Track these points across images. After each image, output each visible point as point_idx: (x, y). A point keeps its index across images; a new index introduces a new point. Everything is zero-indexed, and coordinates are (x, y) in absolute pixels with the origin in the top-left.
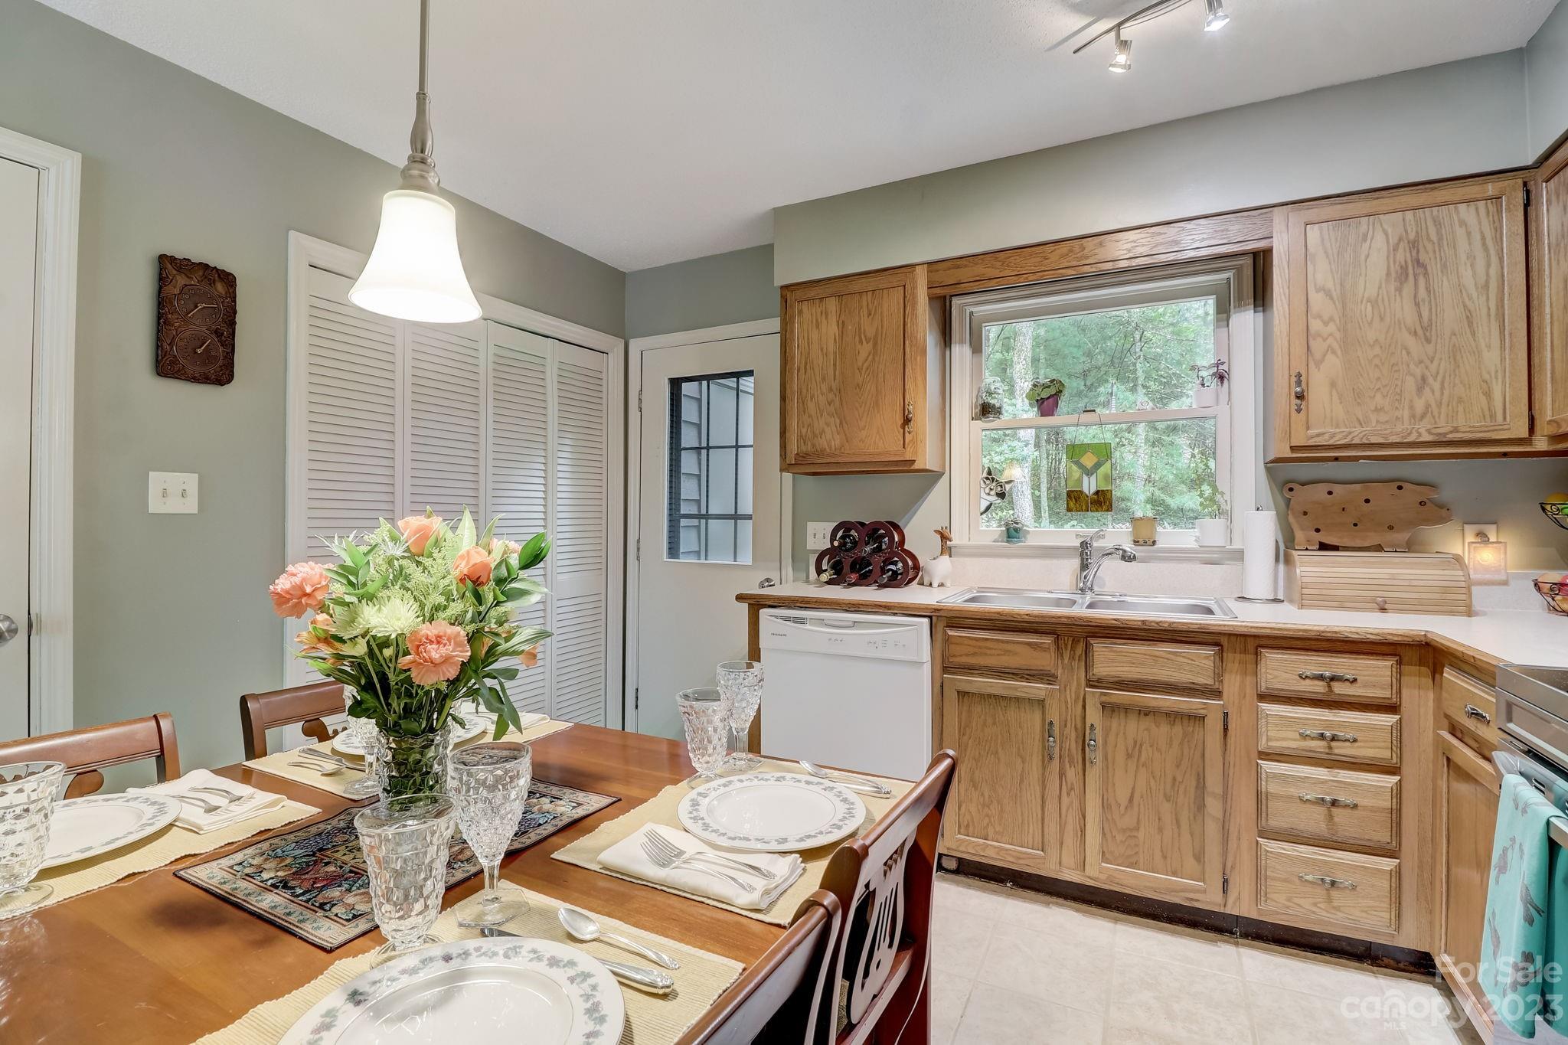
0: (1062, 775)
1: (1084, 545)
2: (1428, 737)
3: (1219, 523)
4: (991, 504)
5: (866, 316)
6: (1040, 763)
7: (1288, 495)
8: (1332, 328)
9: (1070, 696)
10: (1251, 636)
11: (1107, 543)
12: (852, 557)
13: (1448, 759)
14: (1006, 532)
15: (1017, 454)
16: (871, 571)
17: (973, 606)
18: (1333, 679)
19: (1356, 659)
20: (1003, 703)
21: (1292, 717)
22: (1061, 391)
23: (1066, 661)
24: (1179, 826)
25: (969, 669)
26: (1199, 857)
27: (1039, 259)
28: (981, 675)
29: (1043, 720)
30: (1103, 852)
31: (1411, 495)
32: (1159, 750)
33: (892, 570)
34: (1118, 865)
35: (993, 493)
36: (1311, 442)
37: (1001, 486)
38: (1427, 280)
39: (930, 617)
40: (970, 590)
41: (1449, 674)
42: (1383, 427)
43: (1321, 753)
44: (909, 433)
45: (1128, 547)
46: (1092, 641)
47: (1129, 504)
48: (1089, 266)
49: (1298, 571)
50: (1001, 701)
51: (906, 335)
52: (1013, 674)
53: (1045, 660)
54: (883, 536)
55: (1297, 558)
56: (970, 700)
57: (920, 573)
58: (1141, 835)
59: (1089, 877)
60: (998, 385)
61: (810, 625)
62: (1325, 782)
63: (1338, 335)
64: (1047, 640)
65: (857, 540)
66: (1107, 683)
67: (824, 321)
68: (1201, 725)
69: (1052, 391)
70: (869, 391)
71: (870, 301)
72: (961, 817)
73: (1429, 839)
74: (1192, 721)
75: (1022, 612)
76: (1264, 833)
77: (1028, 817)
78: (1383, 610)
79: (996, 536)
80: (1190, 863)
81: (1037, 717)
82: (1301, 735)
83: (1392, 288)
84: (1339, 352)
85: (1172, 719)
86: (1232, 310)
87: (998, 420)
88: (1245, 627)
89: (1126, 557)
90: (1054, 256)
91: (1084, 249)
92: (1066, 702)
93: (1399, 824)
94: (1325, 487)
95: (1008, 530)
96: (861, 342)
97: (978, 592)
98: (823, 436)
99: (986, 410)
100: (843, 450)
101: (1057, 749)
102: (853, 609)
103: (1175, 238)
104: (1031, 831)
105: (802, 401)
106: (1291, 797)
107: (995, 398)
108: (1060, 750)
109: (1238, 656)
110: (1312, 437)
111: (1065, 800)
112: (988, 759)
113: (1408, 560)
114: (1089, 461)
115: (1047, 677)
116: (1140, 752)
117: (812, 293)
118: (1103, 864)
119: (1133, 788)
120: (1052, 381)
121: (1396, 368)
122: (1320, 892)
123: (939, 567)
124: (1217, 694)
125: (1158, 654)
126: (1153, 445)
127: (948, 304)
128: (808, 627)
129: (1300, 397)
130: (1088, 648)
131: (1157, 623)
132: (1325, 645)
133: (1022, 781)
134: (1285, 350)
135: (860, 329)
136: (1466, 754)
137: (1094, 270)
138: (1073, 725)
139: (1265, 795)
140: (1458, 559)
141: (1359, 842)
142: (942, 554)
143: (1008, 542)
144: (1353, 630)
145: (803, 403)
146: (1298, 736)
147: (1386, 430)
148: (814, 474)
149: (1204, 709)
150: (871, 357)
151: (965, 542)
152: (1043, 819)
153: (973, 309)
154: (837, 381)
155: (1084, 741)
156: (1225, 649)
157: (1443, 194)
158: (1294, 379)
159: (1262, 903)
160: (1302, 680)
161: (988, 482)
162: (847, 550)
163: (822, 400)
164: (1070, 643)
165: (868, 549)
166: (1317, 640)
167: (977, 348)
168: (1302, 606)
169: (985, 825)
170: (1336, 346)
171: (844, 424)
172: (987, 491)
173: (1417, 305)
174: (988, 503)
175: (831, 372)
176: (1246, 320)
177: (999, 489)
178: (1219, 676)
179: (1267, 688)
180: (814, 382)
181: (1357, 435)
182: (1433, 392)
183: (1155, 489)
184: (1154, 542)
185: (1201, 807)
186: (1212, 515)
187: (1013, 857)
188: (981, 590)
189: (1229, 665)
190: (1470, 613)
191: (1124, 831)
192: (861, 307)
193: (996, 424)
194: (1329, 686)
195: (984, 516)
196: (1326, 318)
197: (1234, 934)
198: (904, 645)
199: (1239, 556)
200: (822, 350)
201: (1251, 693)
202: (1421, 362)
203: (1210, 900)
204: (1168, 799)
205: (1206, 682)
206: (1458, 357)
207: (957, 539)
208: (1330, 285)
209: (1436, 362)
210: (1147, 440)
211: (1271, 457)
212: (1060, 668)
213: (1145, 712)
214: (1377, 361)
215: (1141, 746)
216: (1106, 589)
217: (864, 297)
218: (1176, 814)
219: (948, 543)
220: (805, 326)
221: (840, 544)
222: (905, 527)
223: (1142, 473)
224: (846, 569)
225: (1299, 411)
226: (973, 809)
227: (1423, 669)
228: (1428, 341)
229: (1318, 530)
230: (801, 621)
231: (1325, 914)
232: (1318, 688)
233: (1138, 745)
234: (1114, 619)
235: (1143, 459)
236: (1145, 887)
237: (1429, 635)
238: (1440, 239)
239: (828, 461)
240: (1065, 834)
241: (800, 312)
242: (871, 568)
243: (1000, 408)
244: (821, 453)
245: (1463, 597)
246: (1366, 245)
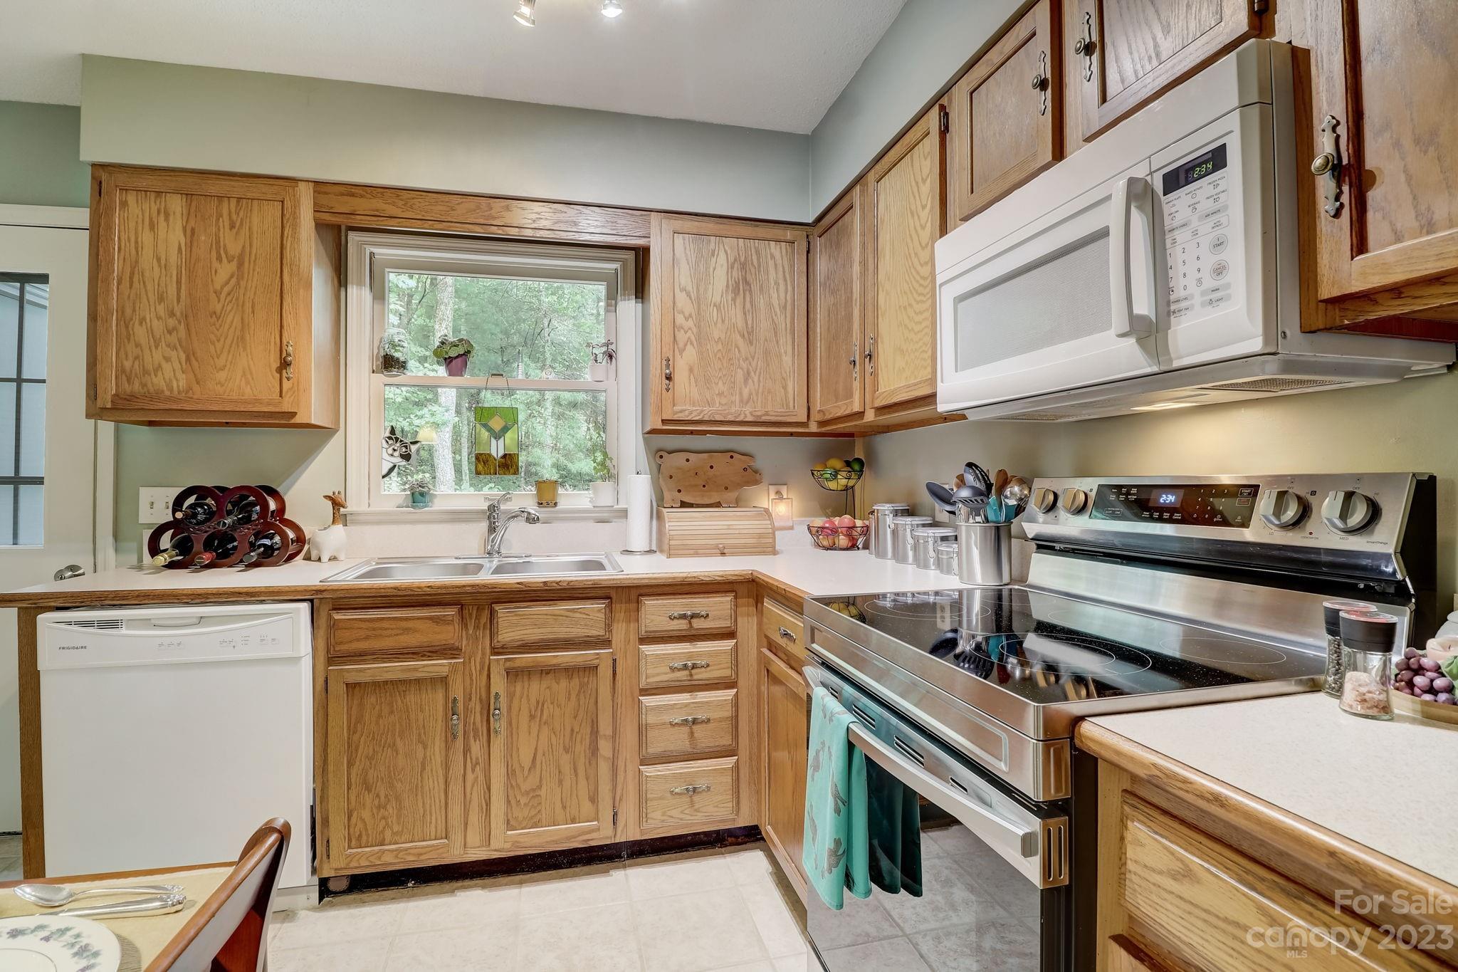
0: (467, 750)
1: (492, 508)
2: (754, 652)
3: (608, 485)
4: (395, 466)
5: (227, 227)
6: (443, 745)
7: (659, 461)
8: (690, 323)
9: (475, 666)
10: (633, 587)
11: (513, 506)
12: (206, 532)
13: (768, 670)
14: (410, 497)
15: (438, 419)
16: (235, 548)
17: (367, 582)
18: (693, 616)
19: (708, 597)
20: (402, 688)
21: (664, 654)
22: (469, 352)
23: (471, 632)
24: (576, 775)
25: (360, 656)
26: (594, 799)
27: (444, 208)
28: (375, 660)
29: (446, 697)
30: (508, 820)
31: (739, 461)
32: (559, 706)
33: (264, 545)
34: (522, 829)
35: (397, 454)
36: (675, 417)
37: (406, 447)
38: (751, 294)
39: (311, 601)
40: (368, 563)
41: (768, 604)
42: (724, 408)
43: (684, 680)
44: (288, 379)
45: (533, 509)
46: (497, 607)
47: (538, 468)
48: (496, 228)
49: (667, 526)
50: (399, 686)
51: (284, 262)
52: (413, 653)
53: (447, 634)
54: (253, 504)
55: (666, 514)
56: (362, 691)
57: (306, 547)
58: (543, 792)
59: (495, 850)
60: (402, 337)
61: (128, 628)
62: (687, 705)
63: (695, 330)
64: (451, 612)
65: (215, 509)
66: (512, 648)
67: (162, 224)
68: (595, 673)
69: (461, 350)
70: (232, 322)
71: (233, 210)
72: (351, 830)
73: (755, 734)
74: (587, 673)
75: (423, 585)
76: (644, 762)
77: (431, 806)
78: (723, 554)
79: (400, 501)
80: (587, 806)
81: (440, 695)
82: (671, 668)
83: (730, 298)
84: (695, 344)
85: (570, 673)
86: (619, 298)
87: (403, 376)
88: (630, 579)
89: (532, 520)
90: (462, 210)
91: (491, 209)
92: (471, 675)
93: (737, 728)
94: (684, 456)
95: (413, 494)
96: (219, 259)
97: (377, 563)
98: (160, 373)
99: (390, 363)
100: (190, 395)
101: (461, 726)
102: (198, 601)
103: (574, 219)
104: (434, 821)
105: (125, 323)
106: (664, 724)
107: (399, 351)
108: (465, 726)
109: (623, 606)
110: (677, 413)
111: (470, 777)
112: (384, 754)
113: (738, 514)
114: (497, 424)
115: (449, 651)
116: (542, 711)
117: (144, 182)
118: (509, 833)
119: (536, 749)
120: (460, 340)
121: (731, 362)
122: (686, 799)
123: (330, 538)
124: (606, 643)
125: (558, 613)
126: (559, 419)
127: (343, 238)
128: (124, 631)
129: (669, 378)
130: (492, 614)
131: (557, 583)
132: (687, 589)
133: (423, 768)
134: (659, 337)
135: (218, 242)
136: (779, 665)
137: (500, 232)
138: (478, 697)
139: (644, 727)
140: (767, 511)
141: (711, 750)
142: (334, 522)
143: (413, 507)
144: (706, 574)
145: (127, 327)
146: (669, 670)
147: (725, 410)
148: (151, 424)
149: (597, 659)
150: (234, 280)
151: (364, 508)
152: (446, 804)
153: (375, 250)
154: (183, 303)
155: (489, 710)
156: (614, 601)
157: (762, 231)
158: (664, 362)
159: (644, 823)
160: (671, 621)
161: (390, 442)
162: (199, 523)
163: (158, 326)
164: (475, 612)
165: (228, 521)
166: (681, 584)
167: (379, 294)
168: (669, 556)
169: (381, 828)
170: (693, 338)
171: (193, 359)
172: (390, 451)
173: (745, 314)
174: (392, 465)
175: (172, 290)
176: (629, 308)
177: (404, 450)
178: (608, 627)
179: (646, 632)
180: (144, 300)
181: (706, 413)
182: (753, 382)
183: (560, 456)
184: (556, 504)
185: (594, 750)
186: (603, 479)
187: (414, 854)
188: (382, 560)
189: (617, 615)
190: (775, 553)
191: (527, 793)
192: (220, 216)
193: (400, 379)
194: (690, 623)
195: (387, 479)
196: (687, 314)
197: (622, 858)
198: (273, 640)
199: (624, 514)
200: (159, 260)
201: (633, 638)
202: (747, 359)
203: (603, 835)
204: (567, 750)
205: (598, 633)
206: (769, 359)
207: (353, 505)
208: (689, 288)
209: (755, 360)
210: (553, 413)
211: (648, 428)
212: (464, 640)
213: (546, 671)
214: (719, 355)
215: (543, 705)
216: (513, 552)
217: (225, 204)
218: (574, 764)
219: (342, 509)
220: (132, 225)
221: (186, 516)
222: (285, 494)
223: (549, 441)
224: (198, 546)
225: (668, 390)
226: (366, 814)
227: (751, 600)
228: (751, 343)
229: (679, 491)
230: (113, 624)
231: (689, 817)
232: (682, 625)
233: (540, 704)
234: (518, 583)
235: (551, 430)
236: (547, 842)
237: (755, 574)
238: (759, 266)
239: (167, 407)
240: (471, 812)
241: (124, 204)
242: (235, 544)
243: (404, 362)
244: (157, 396)
245: (771, 540)
246: (714, 260)
